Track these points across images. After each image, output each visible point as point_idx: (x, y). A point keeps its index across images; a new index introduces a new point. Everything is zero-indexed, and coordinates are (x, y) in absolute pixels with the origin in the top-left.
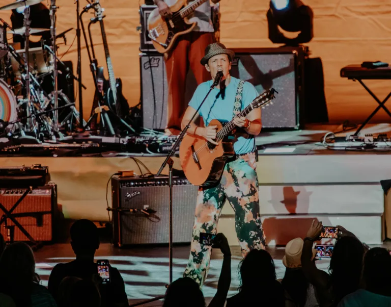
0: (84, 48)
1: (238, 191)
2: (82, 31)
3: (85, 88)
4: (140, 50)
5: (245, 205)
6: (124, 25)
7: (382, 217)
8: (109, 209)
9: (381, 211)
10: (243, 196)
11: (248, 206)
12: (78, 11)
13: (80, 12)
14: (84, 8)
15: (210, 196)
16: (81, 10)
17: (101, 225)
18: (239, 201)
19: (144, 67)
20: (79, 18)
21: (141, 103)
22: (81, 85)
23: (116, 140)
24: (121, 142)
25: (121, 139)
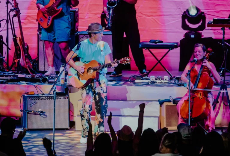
0: (10, 28)
1: (101, 90)
2: (9, 21)
3: (10, 49)
4: (38, 31)
5: (104, 97)
6: (28, 18)
7: (159, 118)
8: (21, 111)
9: (158, 115)
10: (104, 92)
11: (105, 98)
12: (7, 10)
13: (9, 12)
14: (11, 9)
15: (89, 92)
16: (9, 10)
17: (17, 119)
18: (101, 95)
19: (40, 39)
20: (8, 14)
21: (38, 58)
22: (8, 48)
23: (25, 76)
24: (28, 77)
25: (28, 76)
